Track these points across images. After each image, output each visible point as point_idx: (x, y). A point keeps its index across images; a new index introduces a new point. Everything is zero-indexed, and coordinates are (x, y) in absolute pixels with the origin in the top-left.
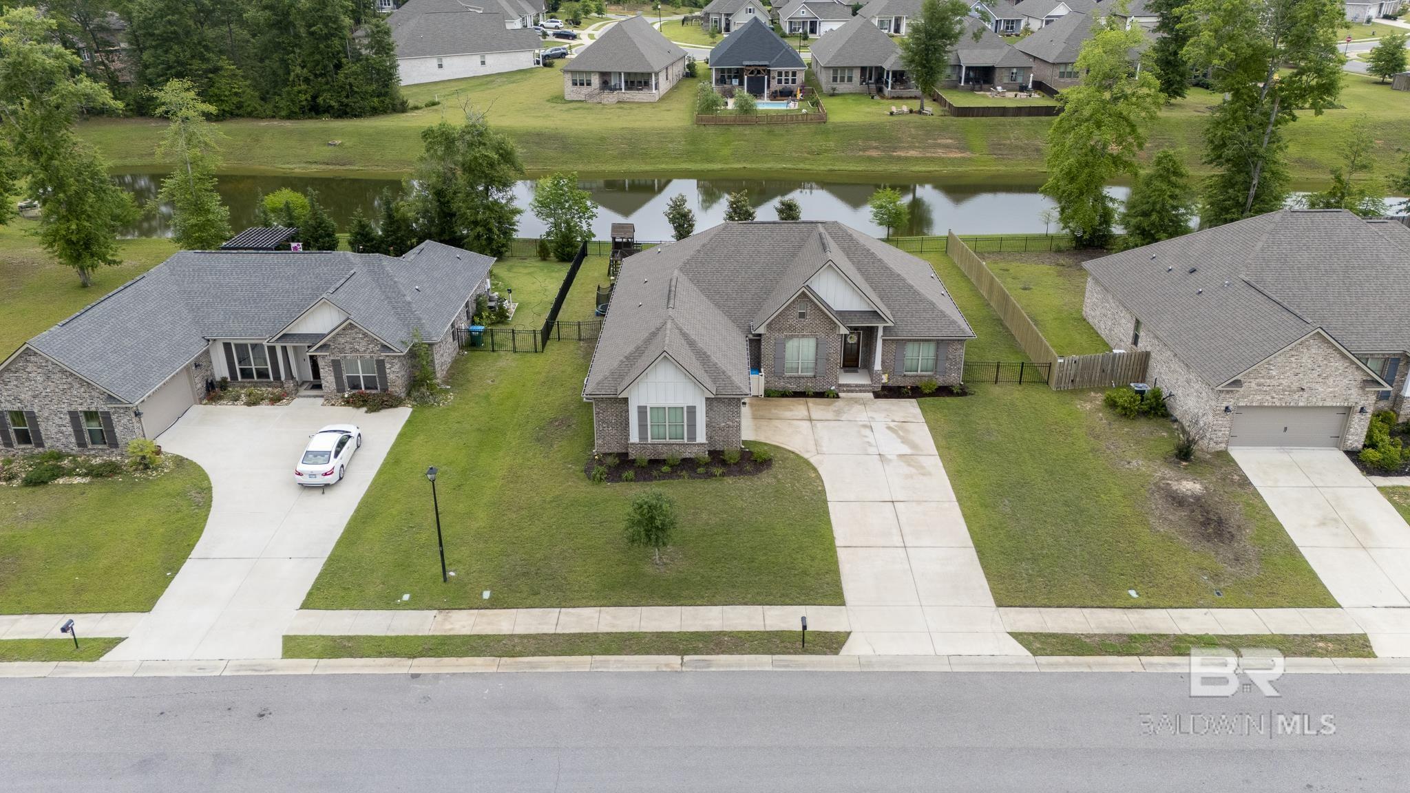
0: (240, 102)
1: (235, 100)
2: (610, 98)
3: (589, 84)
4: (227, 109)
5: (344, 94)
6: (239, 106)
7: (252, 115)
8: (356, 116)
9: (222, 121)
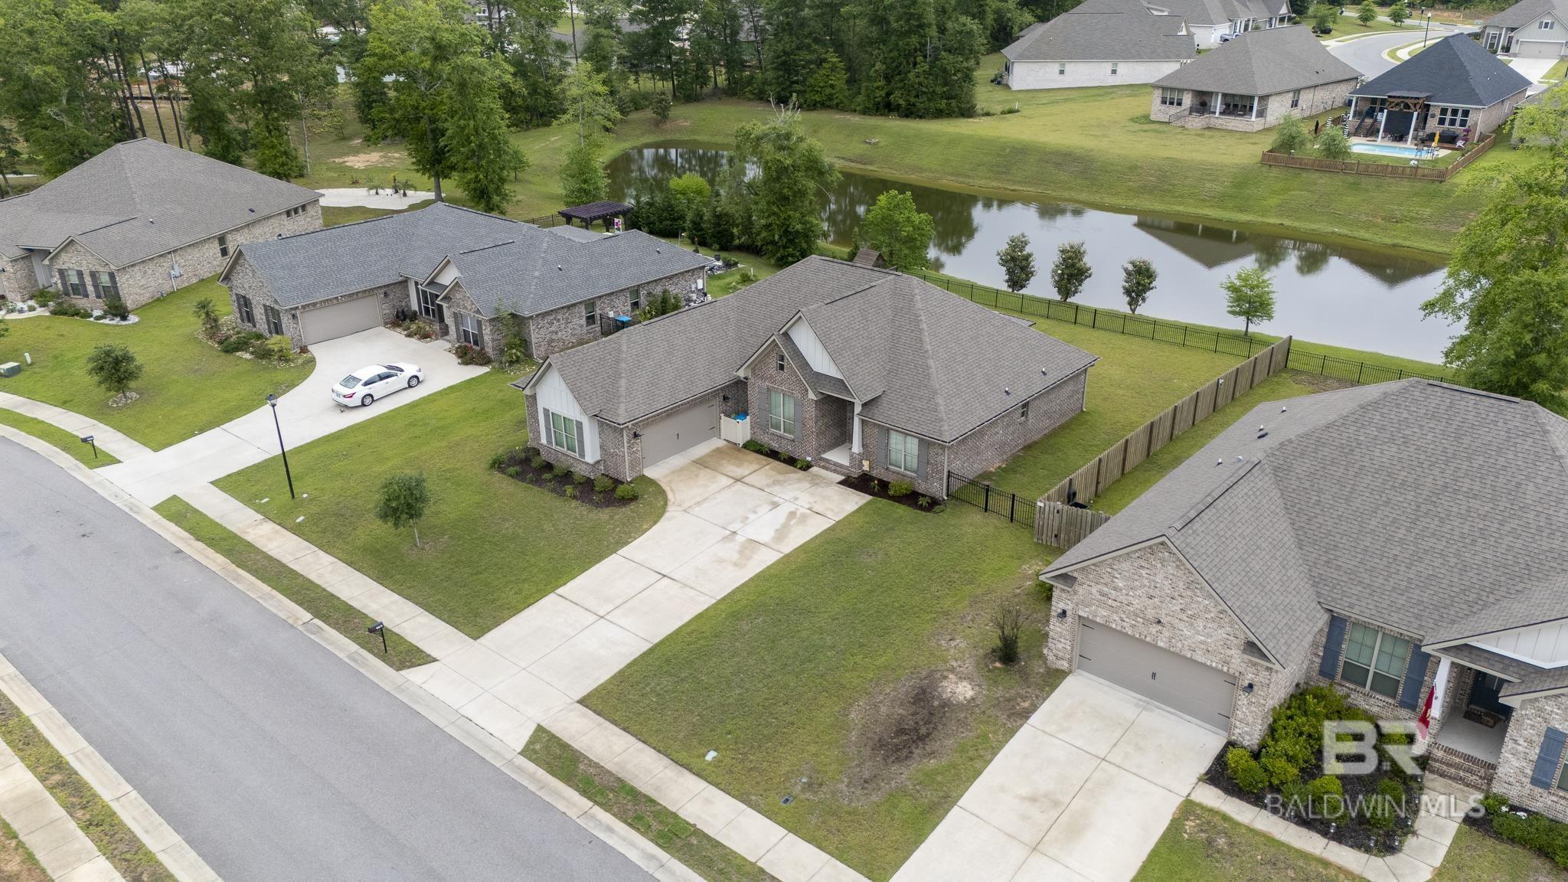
0: (831, 94)
1: (828, 91)
2: (1197, 122)
3: (1179, 104)
4: (818, 99)
5: (914, 93)
6: (830, 97)
7: (840, 107)
8: (921, 117)
9: (812, 110)
